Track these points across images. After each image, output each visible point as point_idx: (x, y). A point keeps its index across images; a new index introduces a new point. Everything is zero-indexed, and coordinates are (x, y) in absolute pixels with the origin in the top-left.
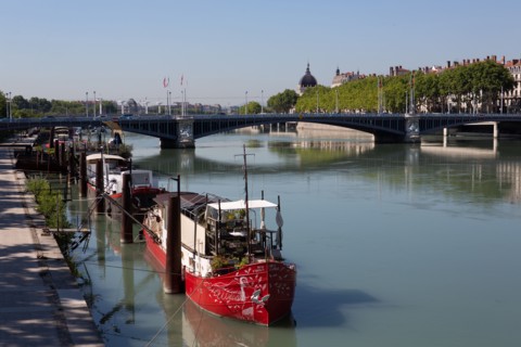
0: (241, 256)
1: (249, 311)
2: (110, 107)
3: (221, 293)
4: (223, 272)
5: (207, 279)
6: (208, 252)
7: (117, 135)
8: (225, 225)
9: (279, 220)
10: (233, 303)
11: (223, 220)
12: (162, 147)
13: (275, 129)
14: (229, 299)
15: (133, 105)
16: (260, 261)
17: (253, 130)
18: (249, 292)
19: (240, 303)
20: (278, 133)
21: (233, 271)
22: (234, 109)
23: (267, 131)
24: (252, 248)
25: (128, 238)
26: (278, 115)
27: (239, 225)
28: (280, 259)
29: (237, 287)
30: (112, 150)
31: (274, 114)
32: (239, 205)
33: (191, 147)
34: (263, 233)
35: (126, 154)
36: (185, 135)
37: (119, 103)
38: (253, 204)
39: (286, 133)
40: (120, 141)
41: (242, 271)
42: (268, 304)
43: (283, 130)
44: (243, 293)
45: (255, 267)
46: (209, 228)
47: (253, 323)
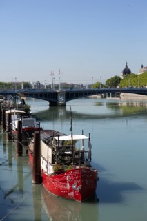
0: (69, 164)
1: (72, 194)
2: (27, 85)
3: (57, 184)
4: (59, 173)
5: (51, 177)
6: (53, 162)
7: (23, 100)
8: (61, 148)
9: (90, 145)
10: (64, 190)
11: (60, 145)
12: (50, 105)
13: (109, 96)
14: (61, 187)
15: (38, 84)
16: (77, 167)
17: (98, 96)
18: (71, 184)
19: (67, 190)
20: (111, 98)
21: (63, 172)
22: (90, 86)
23: (105, 97)
24: (75, 160)
25: (20, 153)
26: (111, 89)
27: (68, 149)
28: (90, 166)
29: (65, 181)
30: (19, 108)
31: (109, 88)
32: (68, 138)
33: (64, 106)
34: (83, 152)
35: (27, 110)
36: (61, 99)
37: (31, 83)
38: (75, 137)
39: (115, 98)
40: (24, 103)
41: (67, 173)
42: (81, 191)
43: (113, 96)
44: (68, 184)
45: (74, 171)
46: (53, 150)
47: (74, 200)
